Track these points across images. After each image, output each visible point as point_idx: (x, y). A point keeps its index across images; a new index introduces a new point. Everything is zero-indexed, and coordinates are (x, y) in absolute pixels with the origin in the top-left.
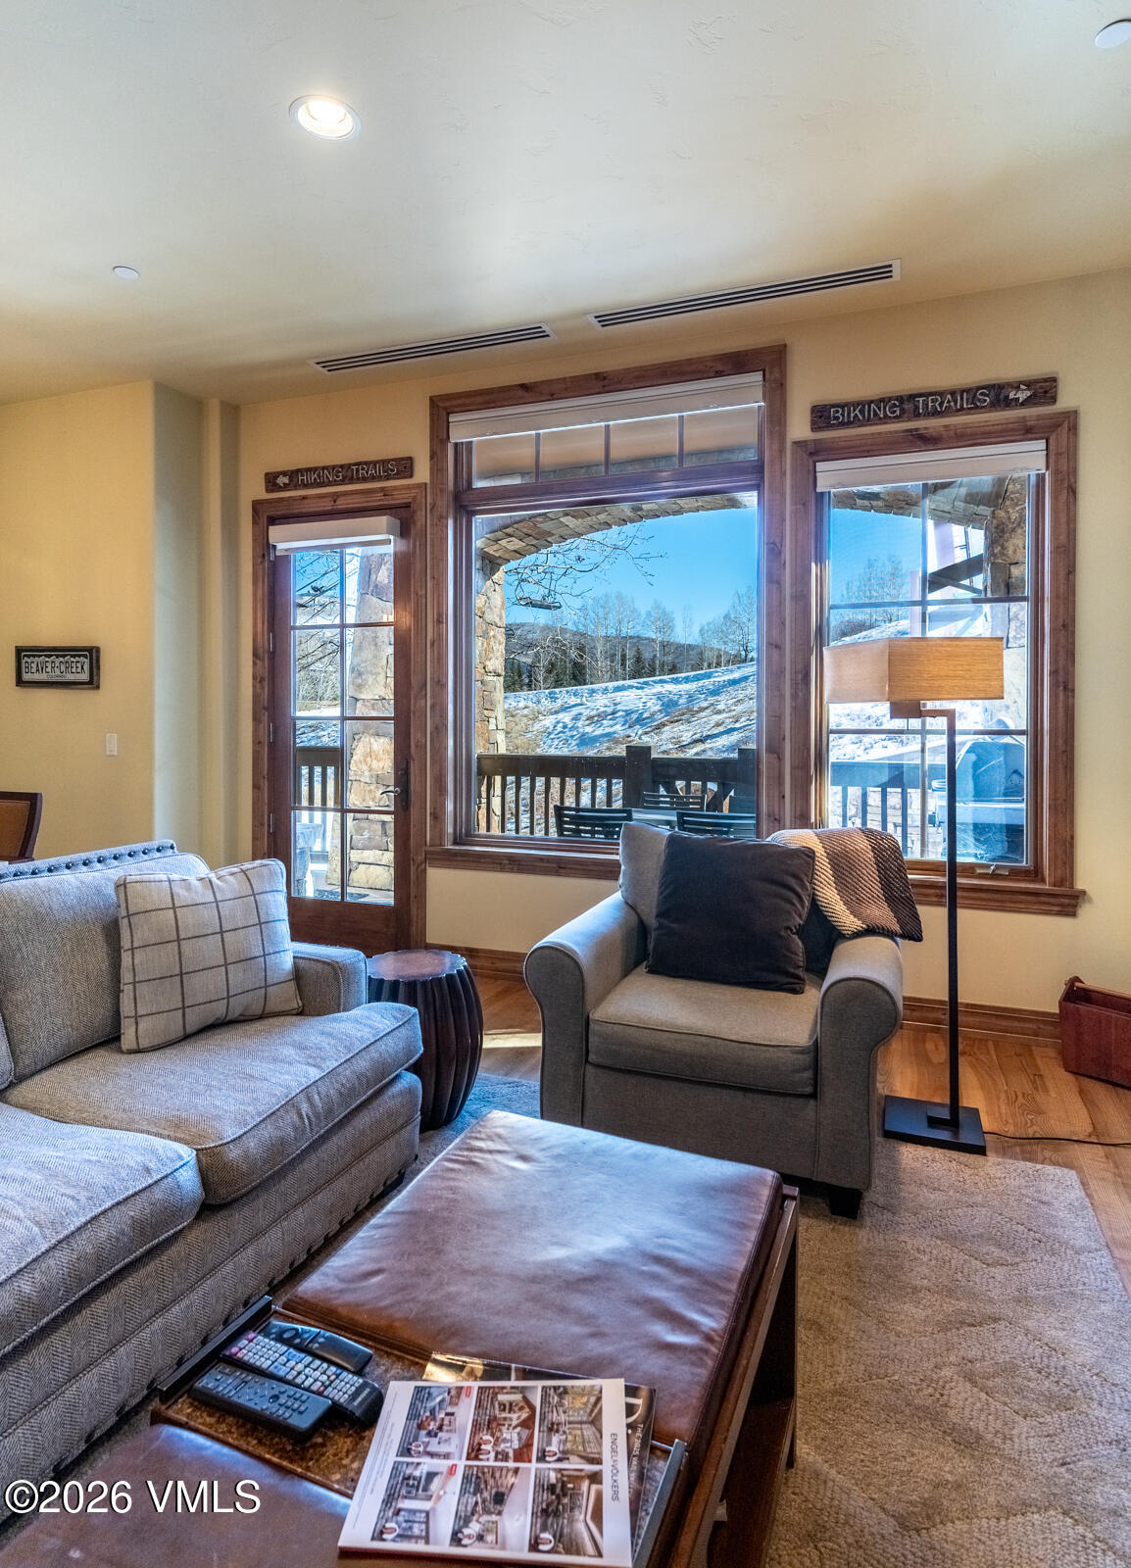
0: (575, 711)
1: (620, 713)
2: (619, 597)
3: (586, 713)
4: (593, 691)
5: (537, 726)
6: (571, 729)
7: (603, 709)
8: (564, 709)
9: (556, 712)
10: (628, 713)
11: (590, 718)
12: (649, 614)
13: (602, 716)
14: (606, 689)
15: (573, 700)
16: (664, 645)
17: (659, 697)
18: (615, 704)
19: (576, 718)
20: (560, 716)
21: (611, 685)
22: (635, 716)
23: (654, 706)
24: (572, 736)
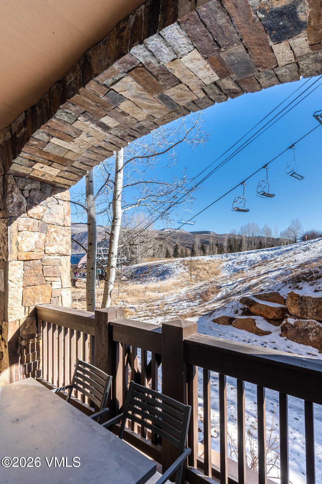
0: (233, 261)
1: (248, 261)
2: (253, 224)
3: (237, 261)
4: (240, 254)
5: (221, 266)
6: (231, 267)
7: (242, 260)
8: (230, 260)
9: (228, 261)
10: (250, 261)
11: (238, 263)
12: (263, 229)
13: (242, 262)
14: (244, 253)
15: (233, 257)
16: (268, 239)
17: (261, 256)
18: (246, 258)
19: (233, 263)
20: (229, 262)
21: (246, 252)
22: (252, 262)
23: (259, 259)
24: (231, 269)
